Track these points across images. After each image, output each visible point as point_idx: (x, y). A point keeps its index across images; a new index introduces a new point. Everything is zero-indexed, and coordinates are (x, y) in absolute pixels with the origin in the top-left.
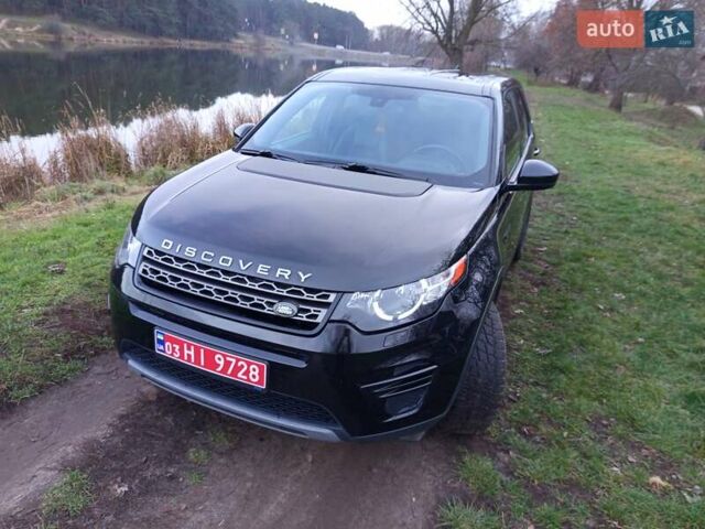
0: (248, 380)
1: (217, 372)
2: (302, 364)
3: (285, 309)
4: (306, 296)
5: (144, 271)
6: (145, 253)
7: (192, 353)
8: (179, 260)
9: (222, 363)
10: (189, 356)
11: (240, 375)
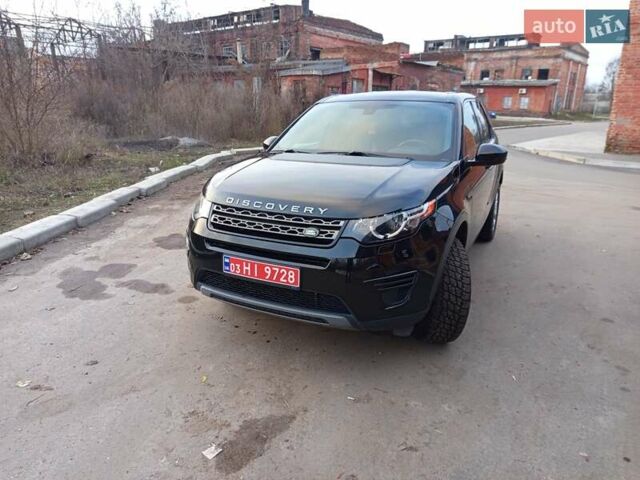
0: (288, 282)
1: (267, 279)
2: (321, 268)
3: (310, 232)
4: (324, 224)
5: (215, 220)
6: (215, 208)
7: (249, 268)
8: (238, 209)
9: (269, 273)
10: (247, 271)
11: (282, 280)
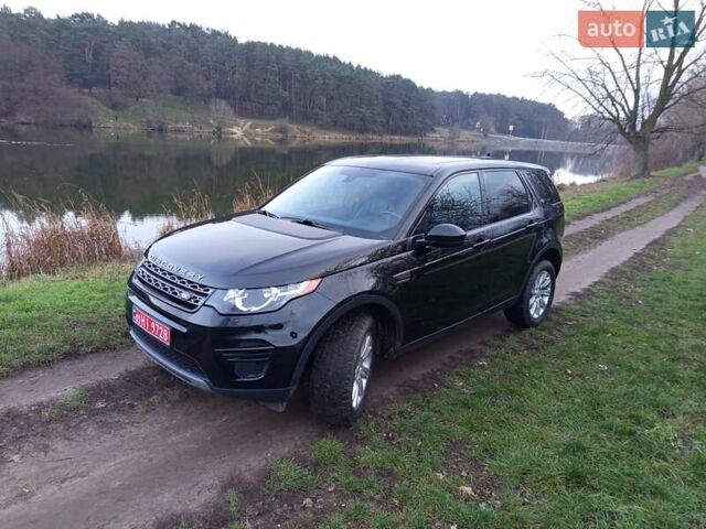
0: (163, 339)
1: (152, 334)
2: (185, 330)
4: (198, 289)
5: (139, 273)
8: (155, 266)
9: (154, 327)
10: (143, 323)
11: (160, 336)
